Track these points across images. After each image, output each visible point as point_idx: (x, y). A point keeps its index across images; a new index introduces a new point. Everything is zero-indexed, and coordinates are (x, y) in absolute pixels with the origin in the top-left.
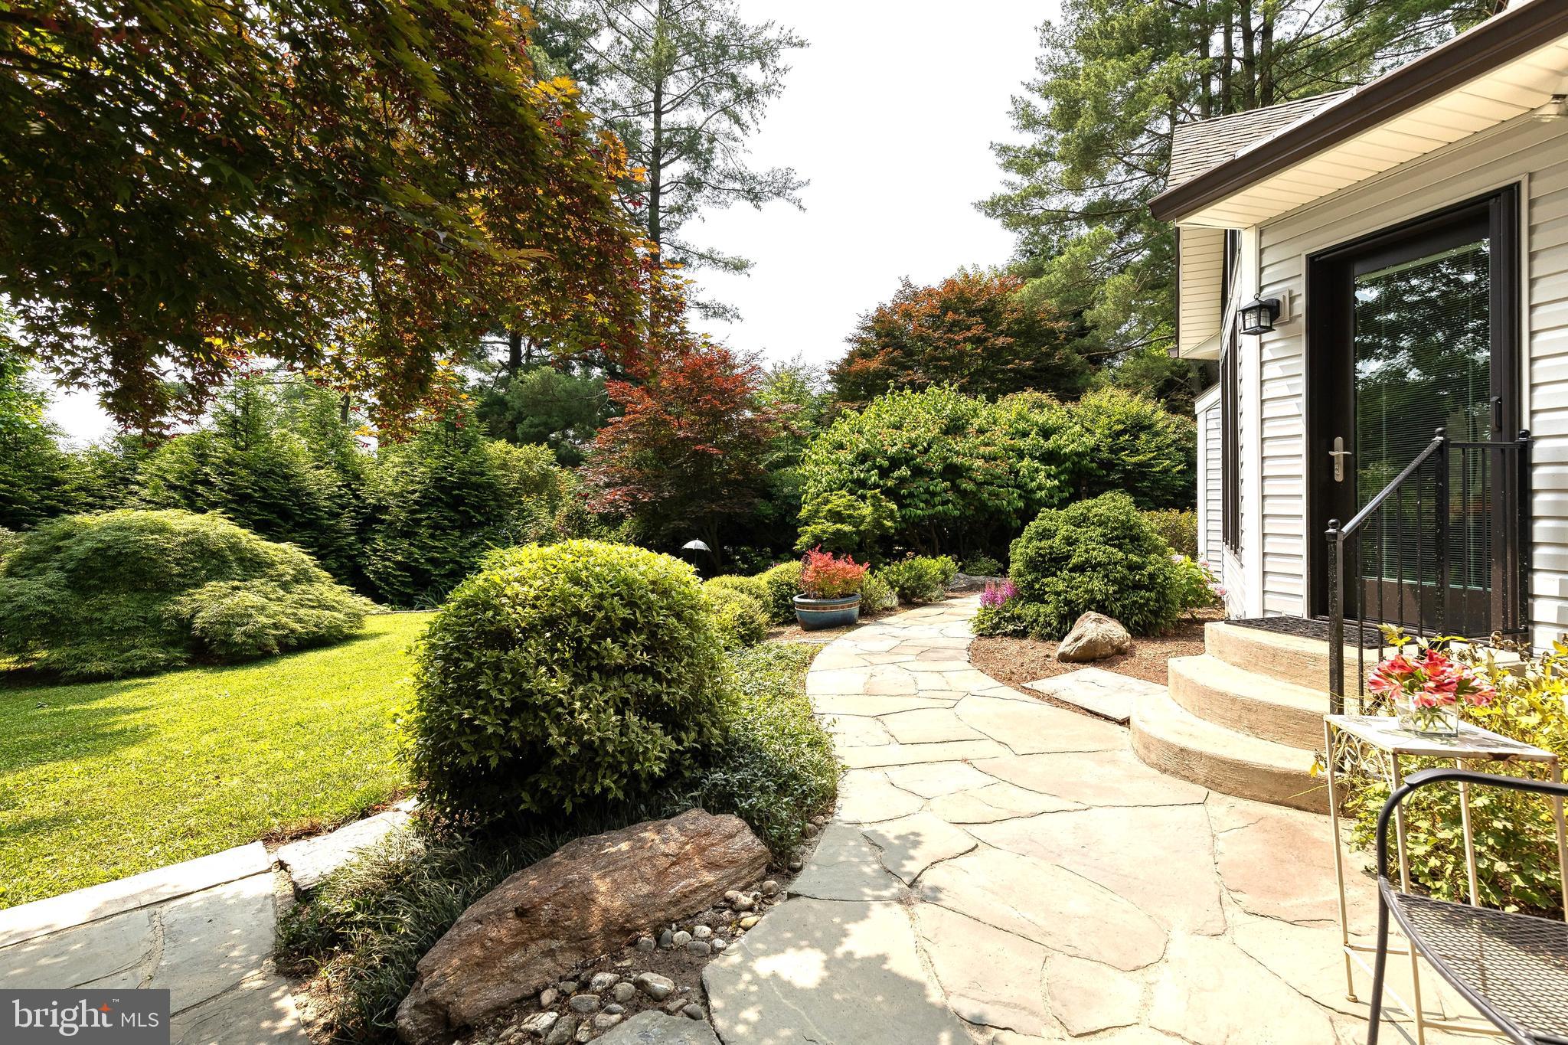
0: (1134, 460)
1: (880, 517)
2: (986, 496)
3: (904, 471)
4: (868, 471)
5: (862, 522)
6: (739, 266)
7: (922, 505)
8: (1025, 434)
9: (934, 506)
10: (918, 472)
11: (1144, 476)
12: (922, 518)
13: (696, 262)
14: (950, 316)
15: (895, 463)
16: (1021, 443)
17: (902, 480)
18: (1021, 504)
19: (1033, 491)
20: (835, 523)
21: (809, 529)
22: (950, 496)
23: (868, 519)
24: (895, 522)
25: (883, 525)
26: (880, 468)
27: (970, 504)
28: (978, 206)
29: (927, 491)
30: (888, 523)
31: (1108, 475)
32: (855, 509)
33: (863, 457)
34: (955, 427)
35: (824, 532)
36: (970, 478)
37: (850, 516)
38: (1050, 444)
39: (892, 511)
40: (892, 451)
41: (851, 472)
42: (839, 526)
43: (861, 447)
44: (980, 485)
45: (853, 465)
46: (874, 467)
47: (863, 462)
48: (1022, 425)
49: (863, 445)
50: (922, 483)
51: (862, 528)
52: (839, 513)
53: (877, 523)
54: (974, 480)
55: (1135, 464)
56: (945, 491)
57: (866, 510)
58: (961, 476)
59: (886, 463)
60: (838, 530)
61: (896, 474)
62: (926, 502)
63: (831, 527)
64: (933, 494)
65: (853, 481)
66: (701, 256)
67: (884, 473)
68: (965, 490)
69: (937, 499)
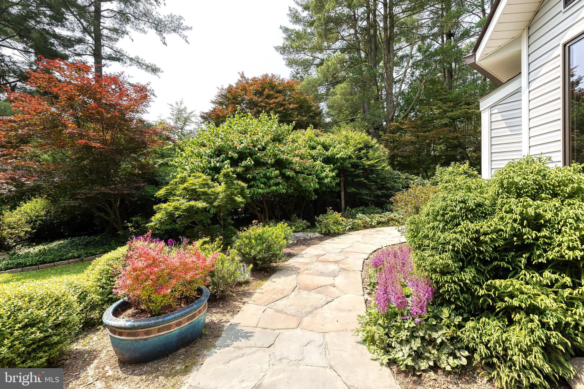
0: (369, 163)
1: (232, 194)
2: (301, 180)
3: (249, 162)
4: (223, 161)
5: (216, 198)
6: (154, 70)
7: (262, 186)
8: (313, 148)
9: (270, 187)
10: (258, 163)
11: (372, 171)
12: (263, 195)
13: (128, 61)
14: (266, 92)
15: (242, 156)
16: (314, 152)
17: (247, 169)
18: (317, 186)
19: (323, 179)
20: (190, 200)
21: (164, 205)
22: (280, 180)
23: (221, 196)
24: (244, 197)
25: (235, 201)
26: (231, 158)
27: (291, 186)
28: (277, 48)
29: (265, 176)
30: (239, 199)
31: (355, 171)
32: (209, 187)
33: (219, 152)
34: (277, 139)
35: (177, 209)
36: (291, 169)
37: (205, 193)
38: (329, 153)
39: (243, 189)
40: (240, 147)
41: (210, 163)
42: (192, 203)
43: (217, 144)
44: (297, 173)
45: (211, 157)
46: (227, 158)
47: (218, 156)
48: (312, 143)
49: (219, 142)
50: (261, 171)
51: (215, 204)
52: (194, 191)
53: (230, 199)
54: (294, 170)
55: (369, 165)
56: (277, 177)
57: (220, 188)
58: (286, 168)
59: (236, 156)
60: (192, 207)
61: (244, 163)
62: (264, 183)
63: (184, 204)
64: (269, 178)
65: (211, 169)
66: (131, 59)
67: (234, 163)
68: (289, 176)
69: (272, 182)
